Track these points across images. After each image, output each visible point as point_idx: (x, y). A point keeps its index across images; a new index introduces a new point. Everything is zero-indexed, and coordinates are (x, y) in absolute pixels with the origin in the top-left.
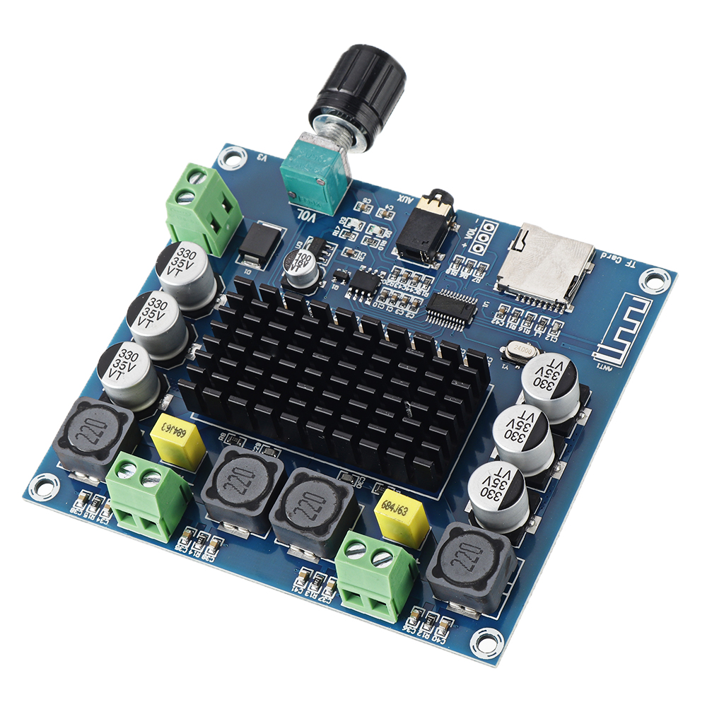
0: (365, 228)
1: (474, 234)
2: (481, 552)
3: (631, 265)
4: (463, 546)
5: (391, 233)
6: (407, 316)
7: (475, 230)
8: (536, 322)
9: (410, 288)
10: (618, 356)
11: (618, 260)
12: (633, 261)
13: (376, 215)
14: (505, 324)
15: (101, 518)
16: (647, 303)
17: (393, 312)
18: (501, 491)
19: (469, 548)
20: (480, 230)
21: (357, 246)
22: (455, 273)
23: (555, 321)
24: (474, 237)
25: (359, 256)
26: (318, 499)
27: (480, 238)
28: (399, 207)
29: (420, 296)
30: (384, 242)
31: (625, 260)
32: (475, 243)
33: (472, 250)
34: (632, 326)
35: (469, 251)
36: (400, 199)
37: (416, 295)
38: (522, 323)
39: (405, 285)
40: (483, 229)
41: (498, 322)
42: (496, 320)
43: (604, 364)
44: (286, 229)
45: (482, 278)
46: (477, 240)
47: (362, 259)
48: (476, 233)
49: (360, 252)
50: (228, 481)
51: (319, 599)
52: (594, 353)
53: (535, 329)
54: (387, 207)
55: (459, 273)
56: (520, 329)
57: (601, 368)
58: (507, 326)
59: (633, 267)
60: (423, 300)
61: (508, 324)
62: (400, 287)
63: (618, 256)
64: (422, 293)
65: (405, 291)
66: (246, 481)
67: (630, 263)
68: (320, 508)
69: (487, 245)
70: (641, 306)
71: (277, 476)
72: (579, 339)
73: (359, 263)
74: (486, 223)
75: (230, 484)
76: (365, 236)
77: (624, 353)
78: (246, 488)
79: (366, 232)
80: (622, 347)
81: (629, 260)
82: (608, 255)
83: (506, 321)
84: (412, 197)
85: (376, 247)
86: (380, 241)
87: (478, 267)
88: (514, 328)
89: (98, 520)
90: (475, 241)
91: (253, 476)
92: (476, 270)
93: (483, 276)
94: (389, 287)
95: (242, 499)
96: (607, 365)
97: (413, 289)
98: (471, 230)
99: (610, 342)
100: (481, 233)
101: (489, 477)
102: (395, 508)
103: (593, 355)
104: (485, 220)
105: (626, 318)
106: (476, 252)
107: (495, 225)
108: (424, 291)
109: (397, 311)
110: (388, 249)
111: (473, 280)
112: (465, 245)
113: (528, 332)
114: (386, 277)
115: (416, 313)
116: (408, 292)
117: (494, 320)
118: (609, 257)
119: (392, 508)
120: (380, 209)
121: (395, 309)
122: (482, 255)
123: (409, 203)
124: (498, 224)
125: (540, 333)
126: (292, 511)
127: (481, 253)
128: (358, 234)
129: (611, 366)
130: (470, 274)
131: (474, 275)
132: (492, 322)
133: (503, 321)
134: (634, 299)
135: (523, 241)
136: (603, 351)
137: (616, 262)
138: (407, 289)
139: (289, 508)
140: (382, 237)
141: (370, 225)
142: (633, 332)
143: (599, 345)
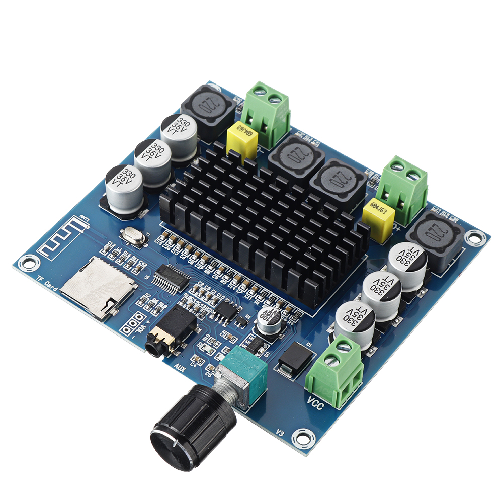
0: (215, 354)
1: (139, 328)
2: (199, 105)
3: (40, 278)
4: (209, 111)
5: (197, 345)
6: (203, 284)
7: (137, 330)
8: (118, 257)
9: (195, 302)
10: (73, 223)
11: (47, 283)
12: (37, 280)
13: (205, 361)
14: (139, 261)
15: (438, 211)
16: (40, 250)
17: (212, 289)
18: (177, 122)
19: (206, 110)
20: (134, 330)
21: (225, 342)
22: (161, 305)
23: (105, 255)
24: (140, 326)
25: (225, 334)
26: (292, 158)
27: (136, 324)
28: (186, 364)
29: (190, 295)
30: (205, 339)
31: (42, 282)
32: (140, 321)
33: (144, 317)
34: (57, 239)
35: (146, 317)
36: (184, 369)
37: (193, 296)
38: (127, 259)
39: (199, 305)
40: (131, 330)
41: (143, 263)
42: (144, 265)
43: (84, 220)
44: (274, 369)
45: (143, 296)
46: (138, 323)
47: (224, 331)
48: (137, 329)
49: (224, 337)
50: (348, 181)
51: (304, 135)
52: (87, 229)
53: (120, 253)
54: (195, 366)
55: (158, 304)
56: (130, 255)
57: (87, 218)
58: (138, 259)
59: (39, 276)
60: (189, 292)
61: (137, 261)
62: (202, 305)
63: (46, 286)
64: (188, 297)
65: (200, 301)
66: (336, 178)
67: (40, 279)
68: (292, 152)
69: (132, 318)
70: (45, 250)
71: (315, 177)
72: (94, 239)
73: (226, 329)
74: (127, 334)
75: (347, 179)
76: (217, 348)
77: (69, 224)
78: (337, 175)
79: (215, 351)
80: (68, 228)
81: (40, 281)
82: (52, 289)
83: (137, 263)
84: (175, 368)
85: (211, 337)
86: (207, 342)
87: (144, 304)
88: (134, 257)
89: (440, 210)
90: (140, 323)
91: (331, 180)
92: (146, 302)
93: (142, 297)
94: (210, 307)
95: (340, 169)
96: (82, 219)
97: (193, 301)
98: (140, 331)
99: (75, 232)
100: (134, 328)
101: (182, 131)
102: (245, 131)
103: (89, 227)
104: (128, 336)
105: (58, 244)
106: (141, 315)
107: (122, 330)
108: (186, 298)
109: (209, 289)
110: (203, 334)
111: (150, 296)
112: (148, 322)
113: (125, 252)
114: (211, 314)
115: (196, 284)
116: (198, 300)
117: (145, 266)
118: (53, 287)
119: (247, 131)
120: (200, 365)
121: (210, 291)
122: (138, 312)
123: (178, 364)
124: (120, 331)
125: (117, 250)
126: (310, 155)
127: (138, 313)
128: (222, 351)
129: (80, 218)
130: (151, 300)
131: (149, 299)
132: (147, 265)
133: (140, 264)
134: (47, 255)
135: (107, 306)
136: (82, 228)
137: (49, 283)
138: (198, 302)
139: (311, 158)
140: (205, 344)
141: (211, 356)
142: (57, 235)
143: (82, 232)
